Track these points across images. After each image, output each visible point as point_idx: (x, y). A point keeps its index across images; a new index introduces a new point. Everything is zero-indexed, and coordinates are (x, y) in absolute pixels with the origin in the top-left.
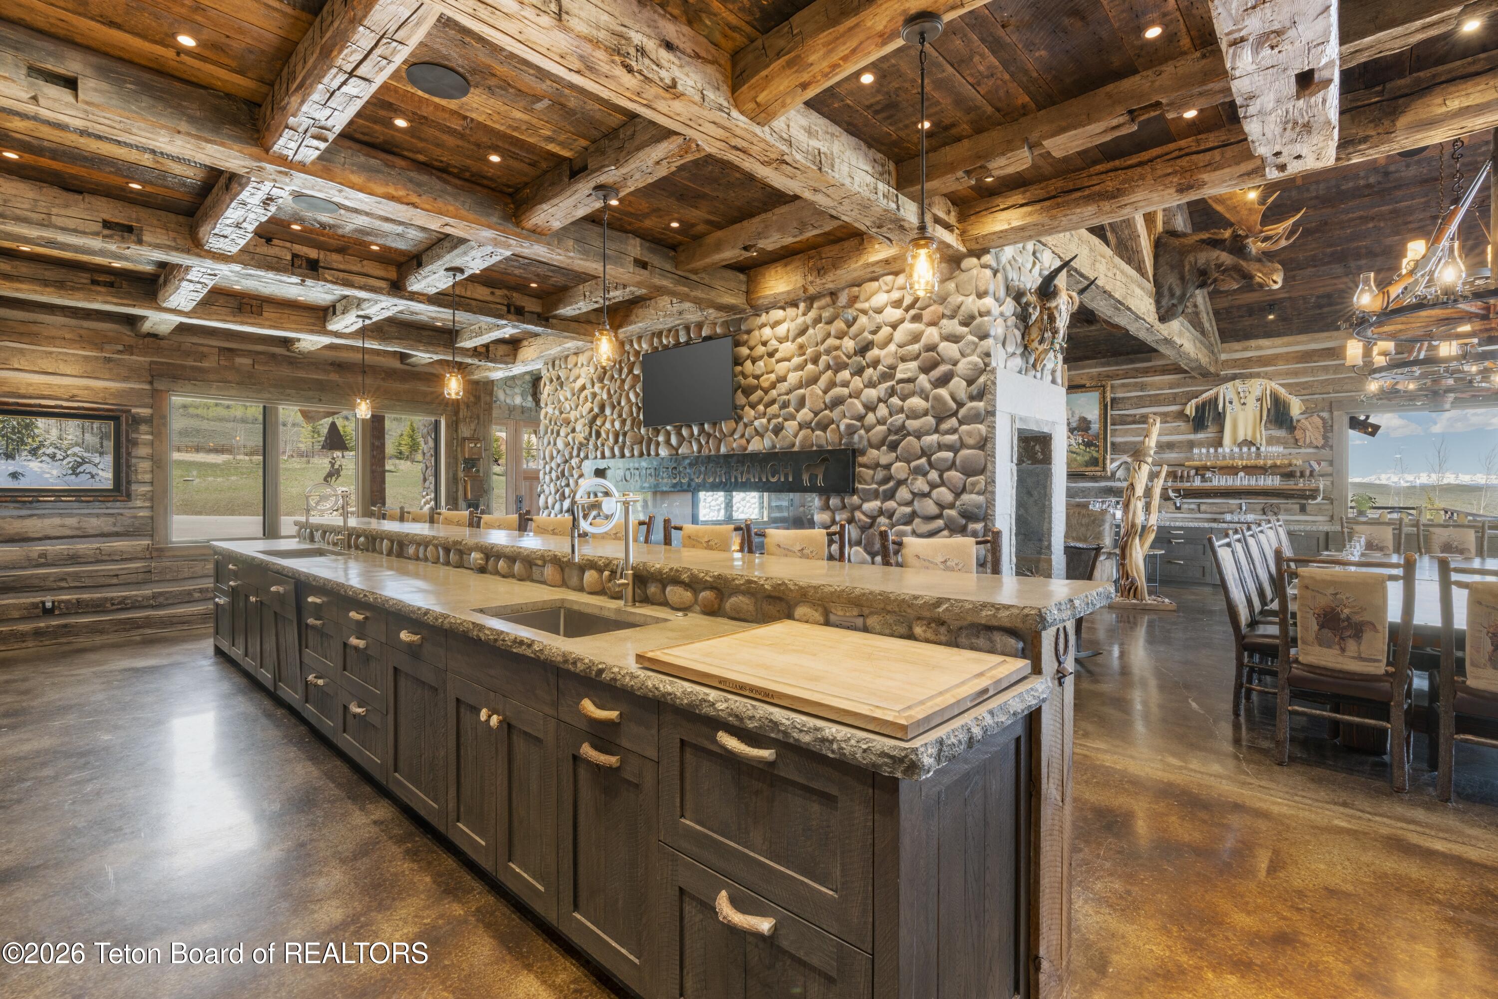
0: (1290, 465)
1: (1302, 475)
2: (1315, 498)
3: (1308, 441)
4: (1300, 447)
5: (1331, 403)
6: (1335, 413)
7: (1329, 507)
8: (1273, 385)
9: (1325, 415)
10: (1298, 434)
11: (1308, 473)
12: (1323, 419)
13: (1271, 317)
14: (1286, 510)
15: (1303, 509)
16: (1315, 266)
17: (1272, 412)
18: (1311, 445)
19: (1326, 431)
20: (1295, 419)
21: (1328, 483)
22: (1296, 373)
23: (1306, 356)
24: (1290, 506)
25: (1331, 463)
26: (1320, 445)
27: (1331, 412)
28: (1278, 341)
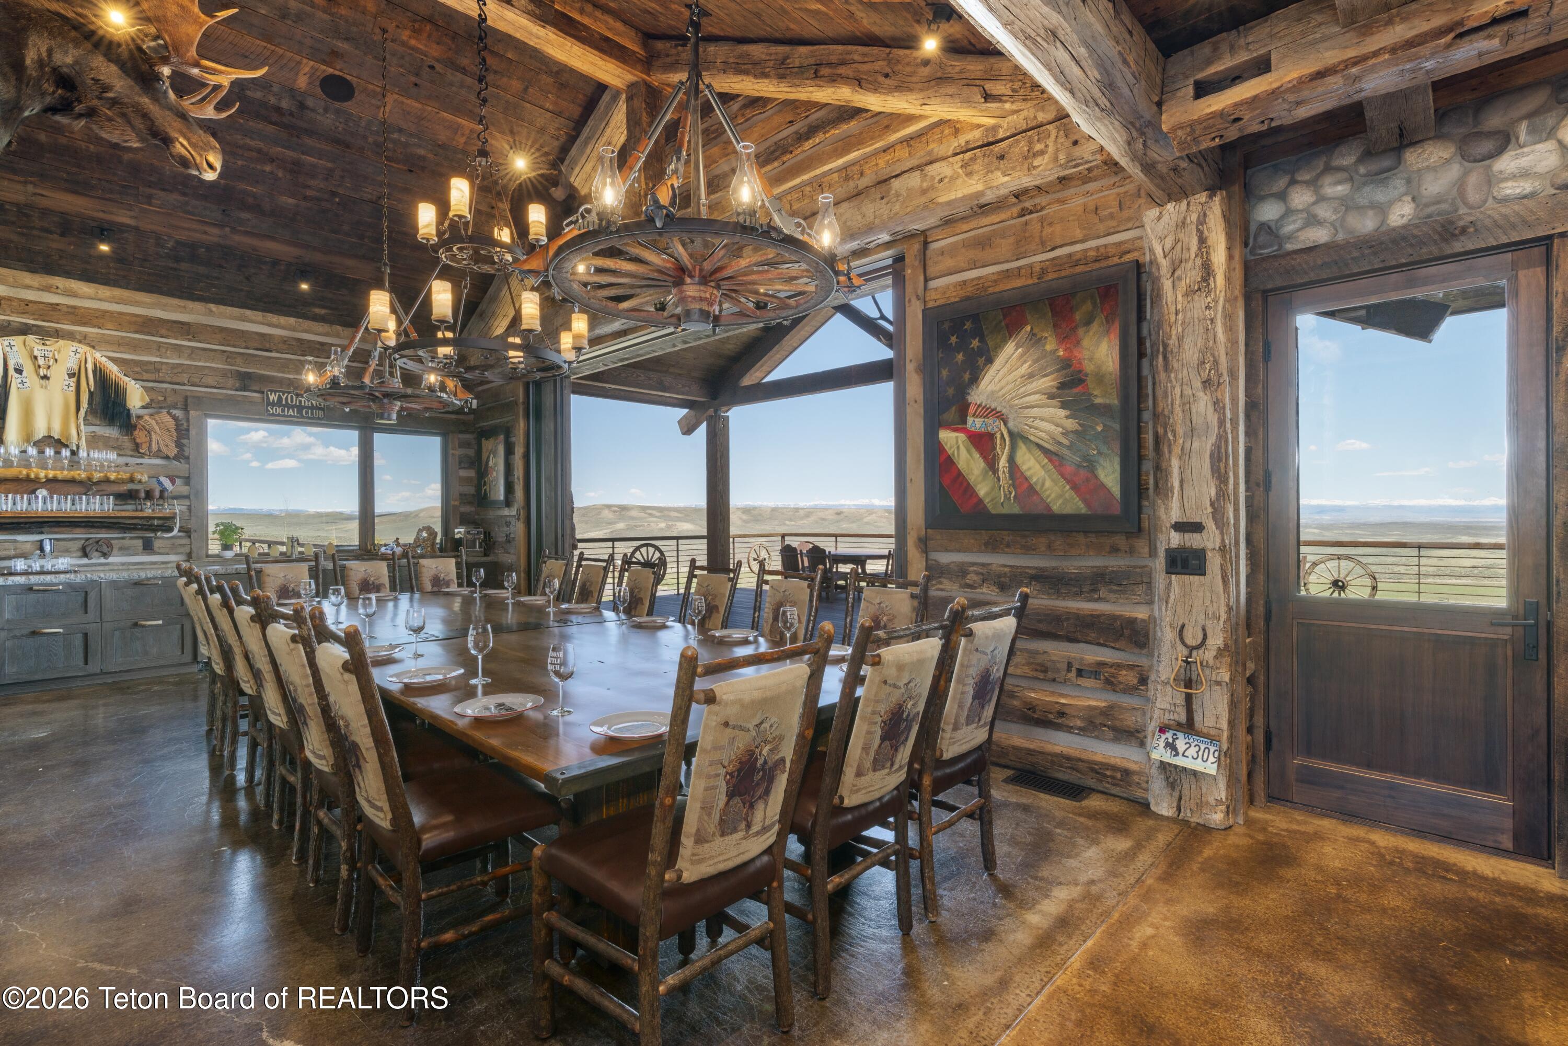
0: (132, 480)
1: (149, 495)
2: (170, 529)
3: (154, 447)
4: (142, 456)
5: (186, 398)
6: (192, 413)
7: (186, 541)
8: (99, 357)
9: (178, 413)
10: (140, 436)
11: (157, 494)
12: (175, 418)
13: (104, 248)
14: (121, 549)
15: (148, 547)
16: (184, 194)
17: (97, 399)
18: (159, 454)
19: (180, 437)
20: (134, 412)
21: (184, 508)
22: (134, 346)
23: (148, 325)
24: (127, 542)
25: (187, 480)
26: (172, 455)
27: (185, 409)
28: (105, 291)
